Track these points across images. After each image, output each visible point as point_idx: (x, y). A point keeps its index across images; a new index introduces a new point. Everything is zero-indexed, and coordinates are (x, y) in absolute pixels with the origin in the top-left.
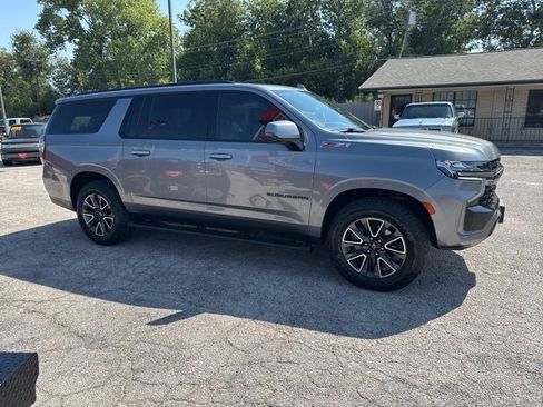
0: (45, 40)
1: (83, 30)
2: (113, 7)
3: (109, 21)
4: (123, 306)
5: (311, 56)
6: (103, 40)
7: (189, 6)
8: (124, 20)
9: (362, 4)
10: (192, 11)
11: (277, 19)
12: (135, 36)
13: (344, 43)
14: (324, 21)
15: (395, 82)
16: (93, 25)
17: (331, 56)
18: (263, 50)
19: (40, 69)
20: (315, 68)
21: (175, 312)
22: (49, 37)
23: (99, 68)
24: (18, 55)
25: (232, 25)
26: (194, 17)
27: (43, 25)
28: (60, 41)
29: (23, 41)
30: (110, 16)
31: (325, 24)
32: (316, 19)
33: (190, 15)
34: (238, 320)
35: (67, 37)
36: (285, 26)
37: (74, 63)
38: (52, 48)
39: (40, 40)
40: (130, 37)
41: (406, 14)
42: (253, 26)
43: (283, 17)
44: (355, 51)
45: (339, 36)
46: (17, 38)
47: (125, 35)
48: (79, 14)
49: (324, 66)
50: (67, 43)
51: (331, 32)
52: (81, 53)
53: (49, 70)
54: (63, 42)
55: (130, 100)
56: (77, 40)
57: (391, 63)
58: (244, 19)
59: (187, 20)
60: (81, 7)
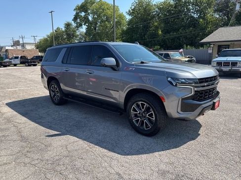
0: (76, 25)
1: (89, 20)
2: (101, 10)
3: (99, 16)
4: (43, 128)
5: (185, 27)
6: (97, 24)
7: (131, 8)
8: (104, 15)
9: (212, 2)
10: (132, 10)
11: (169, 11)
12: (108, 22)
13: (201, 20)
14: (192, 11)
15: (220, 39)
16: (93, 18)
17: (195, 27)
18: (163, 25)
19: (73, 36)
20: (186, 33)
21: (59, 133)
22: (77, 24)
23: (94, 35)
24: (66, 31)
25: (149, 15)
26: (133, 13)
27: (75, 19)
28: (81, 25)
29: (68, 25)
30: (100, 14)
31: (192, 12)
32: (189, 10)
33: (131, 11)
34: (78, 139)
35: (83, 23)
36: (173, 14)
37: (86, 34)
38: (78, 28)
39: (74, 25)
40: (106, 22)
41: (235, 5)
42: (158, 15)
43: (173, 10)
44: (207, 24)
45: (200, 17)
46: (66, 24)
47: (105, 21)
48: (88, 14)
49: (191, 32)
50: (83, 26)
51: (195, 16)
52: (88, 29)
53: (76, 36)
54: (82, 25)
55: (66, 49)
56: (87, 24)
57: (220, 29)
58: (154, 12)
59: (130, 14)
60: (89, 11)
